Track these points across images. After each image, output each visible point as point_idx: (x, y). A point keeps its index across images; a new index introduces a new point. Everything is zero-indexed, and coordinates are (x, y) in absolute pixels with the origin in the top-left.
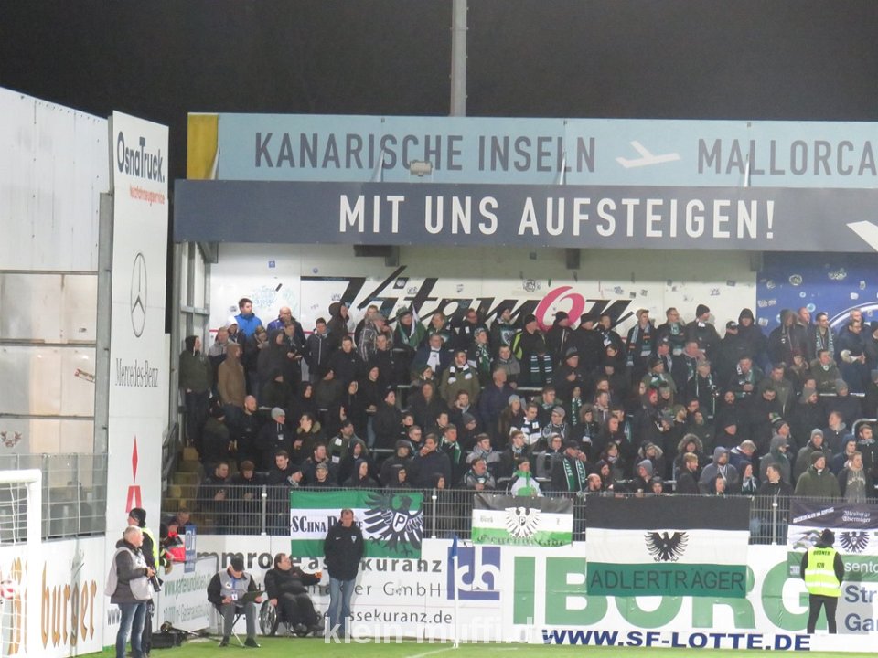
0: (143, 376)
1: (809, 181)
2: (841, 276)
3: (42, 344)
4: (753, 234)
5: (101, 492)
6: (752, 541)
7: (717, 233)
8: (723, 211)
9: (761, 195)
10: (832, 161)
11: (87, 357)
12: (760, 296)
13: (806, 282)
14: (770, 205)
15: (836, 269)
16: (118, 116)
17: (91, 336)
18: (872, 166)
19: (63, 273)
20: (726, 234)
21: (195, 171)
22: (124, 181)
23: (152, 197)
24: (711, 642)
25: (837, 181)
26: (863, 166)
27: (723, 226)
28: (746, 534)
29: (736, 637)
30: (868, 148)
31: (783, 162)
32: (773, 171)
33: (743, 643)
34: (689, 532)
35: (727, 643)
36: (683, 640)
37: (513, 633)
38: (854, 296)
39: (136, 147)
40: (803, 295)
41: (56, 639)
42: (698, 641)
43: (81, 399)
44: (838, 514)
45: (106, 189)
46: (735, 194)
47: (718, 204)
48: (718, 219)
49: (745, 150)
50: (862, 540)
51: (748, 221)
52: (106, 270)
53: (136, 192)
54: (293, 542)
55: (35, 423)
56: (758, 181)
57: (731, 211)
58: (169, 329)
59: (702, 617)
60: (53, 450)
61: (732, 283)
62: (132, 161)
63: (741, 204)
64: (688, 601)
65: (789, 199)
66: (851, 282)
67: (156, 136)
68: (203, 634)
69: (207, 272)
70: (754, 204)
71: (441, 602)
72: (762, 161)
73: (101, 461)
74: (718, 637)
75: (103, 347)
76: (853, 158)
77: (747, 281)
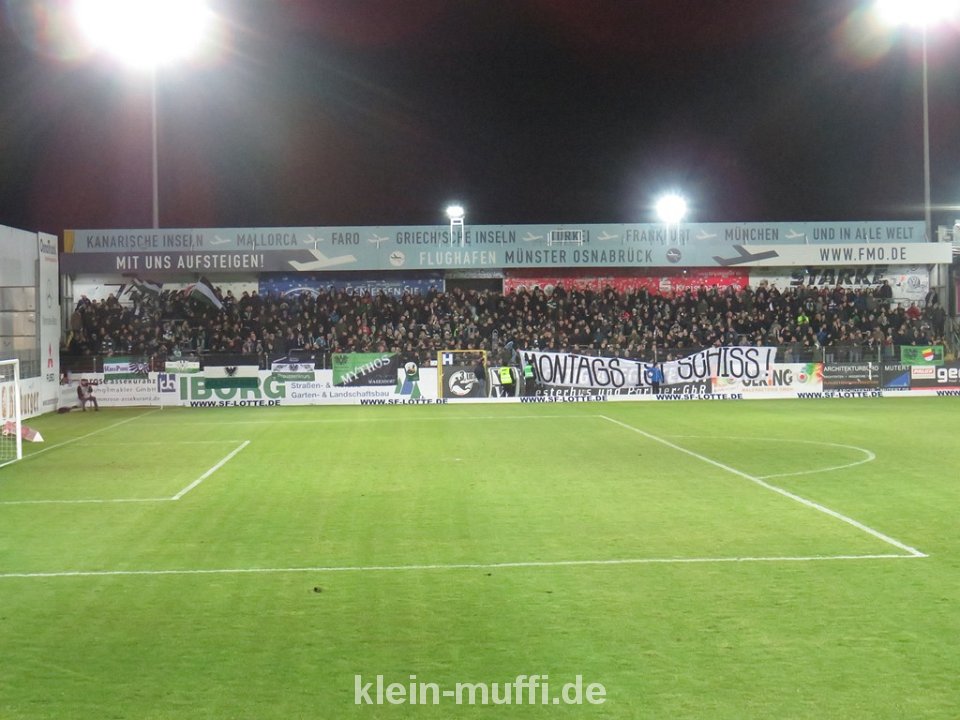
0: (51, 321)
1: (275, 247)
2: (286, 279)
3: (17, 311)
4: (257, 266)
5: (39, 362)
6: (260, 369)
7: (245, 266)
8: (247, 258)
9: (259, 253)
10: (282, 241)
11: (32, 315)
12: (260, 286)
13: (275, 281)
14: (262, 256)
15: (284, 277)
16: (40, 233)
17: (33, 308)
18: (295, 242)
19: (23, 287)
20: (248, 266)
21: (67, 249)
22: (43, 255)
23: (52, 260)
24: (247, 404)
25: (284, 247)
26: (293, 242)
27: (247, 264)
28: (257, 367)
29: (256, 402)
30: (294, 236)
31: (266, 241)
32: (263, 244)
33: (258, 404)
34: (238, 367)
35: (253, 404)
36: (238, 403)
37: (180, 403)
38: (290, 285)
39: (46, 243)
40: (274, 285)
41: (26, 412)
42: (243, 403)
43: (31, 330)
44: (288, 359)
45: (36, 258)
46: (250, 253)
47: (244, 256)
48: (245, 261)
49: (253, 237)
50: (296, 367)
51: (255, 262)
52: (37, 286)
53: (47, 259)
54: (106, 376)
55: (15, 338)
56: (258, 248)
57: (249, 258)
58: (60, 303)
59: (244, 395)
60: (21, 348)
61: (250, 282)
62: (46, 248)
63: (252, 256)
64: (239, 390)
65: (268, 254)
66: (290, 281)
67: (53, 239)
68: (75, 407)
69: (72, 284)
70: (257, 256)
71: (155, 393)
72: (259, 241)
73: (38, 351)
74: (249, 402)
75: (37, 311)
76: (288, 239)
77: (254, 281)
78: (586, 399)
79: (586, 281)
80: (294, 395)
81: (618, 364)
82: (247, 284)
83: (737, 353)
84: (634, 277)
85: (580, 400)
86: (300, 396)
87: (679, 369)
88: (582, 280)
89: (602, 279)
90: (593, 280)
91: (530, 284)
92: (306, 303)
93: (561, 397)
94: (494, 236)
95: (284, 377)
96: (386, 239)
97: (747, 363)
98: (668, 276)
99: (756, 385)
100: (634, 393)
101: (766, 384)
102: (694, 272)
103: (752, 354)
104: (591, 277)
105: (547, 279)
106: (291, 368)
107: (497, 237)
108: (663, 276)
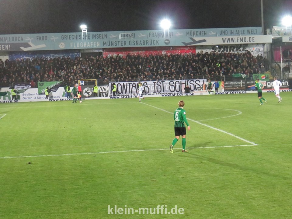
1: (14, 42)
2: (19, 54)
4: (8, 49)
6: (10, 89)
7: (3, 49)
8: (4, 46)
9: (8, 44)
10: (17, 39)
12: (9, 57)
13: (15, 55)
14: (10, 45)
15: (19, 53)
18: (22, 40)
20: (4, 49)
24: (5, 102)
25: (18, 42)
26: (21, 40)
27: (4, 48)
28: (9, 88)
29: (9, 101)
30: (22, 37)
31: (11, 40)
32: (10, 41)
33: (10, 102)
34: (2, 88)
35: (8, 102)
36: (2, 102)
38: (21, 56)
40: (15, 57)
42: (4, 102)
44: (21, 84)
46: (5, 44)
47: (3, 46)
48: (3, 47)
49: (6, 38)
50: (24, 88)
51: (7, 47)
56: (8, 42)
57: (5, 46)
59: (4, 99)
61: (5, 56)
63: (6, 46)
64: (2, 97)
65: (12, 44)
66: (21, 55)
70: (8, 45)
72: (8, 39)
74: (6, 101)
76: (20, 39)
77: (7, 55)
78: (135, 97)
79: (134, 52)
80: (24, 98)
81: (147, 84)
82: (4, 56)
83: (192, 82)
84: (152, 50)
85: (133, 97)
86: (26, 98)
87: (170, 87)
88: (133, 52)
89: (140, 52)
90: (137, 52)
91: (113, 54)
92: (28, 63)
93: (125, 96)
94: (99, 36)
95: (19, 91)
96: (57, 38)
97: (196, 85)
98: (165, 50)
99: (199, 90)
100: (153, 94)
101: (203, 90)
102: (175, 48)
103: (197, 82)
104: (136, 51)
105: (119, 52)
106: (22, 88)
107: (100, 36)
108: (163, 50)
